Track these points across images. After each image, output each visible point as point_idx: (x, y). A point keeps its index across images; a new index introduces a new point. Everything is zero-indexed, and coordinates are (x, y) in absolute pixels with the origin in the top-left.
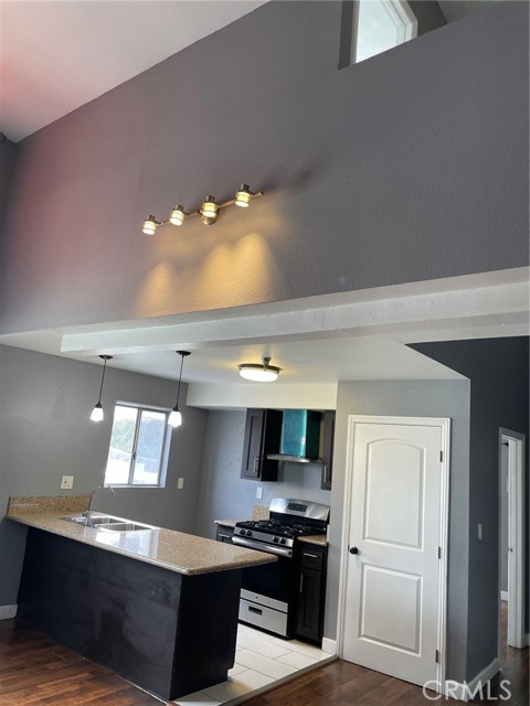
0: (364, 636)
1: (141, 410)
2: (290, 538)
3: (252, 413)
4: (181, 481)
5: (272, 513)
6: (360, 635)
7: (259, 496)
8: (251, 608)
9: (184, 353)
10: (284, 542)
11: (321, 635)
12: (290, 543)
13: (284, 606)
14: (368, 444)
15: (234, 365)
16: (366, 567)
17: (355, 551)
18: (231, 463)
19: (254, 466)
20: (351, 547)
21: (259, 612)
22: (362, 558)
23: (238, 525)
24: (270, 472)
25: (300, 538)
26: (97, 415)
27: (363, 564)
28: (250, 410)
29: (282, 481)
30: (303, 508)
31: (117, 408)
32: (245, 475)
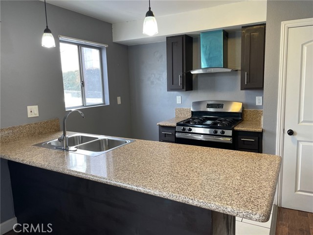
0: (300, 191)
1: (80, 46)
3: (172, 41)
4: (119, 99)
5: (193, 112)
6: (296, 191)
7: (179, 101)
10: (222, 132)
12: (229, 133)
14: (303, 45)
16: (301, 144)
17: (291, 133)
18: (152, 83)
19: (179, 80)
22: (299, 137)
23: (178, 124)
24: (189, 84)
25: (236, 128)
27: (298, 142)
28: (170, 39)
29: (197, 89)
30: (219, 106)
32: (171, 89)
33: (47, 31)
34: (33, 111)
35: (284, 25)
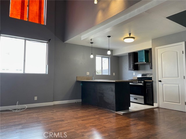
0: (165, 101)
1: (102, 57)
2: (143, 81)
3: (130, 54)
4: (114, 74)
5: (138, 78)
6: (163, 101)
7: (134, 75)
8: (134, 99)
9: (109, 37)
10: (141, 82)
11: (153, 103)
13: (143, 97)
14: (161, 54)
15: (122, 39)
16: (164, 85)
17: (160, 81)
18: (126, 68)
19: (132, 67)
20: (159, 80)
21: (137, 99)
22: (162, 83)
24: (136, 68)
25: (145, 81)
26: (92, 56)
27: (163, 84)
28: (129, 53)
29: (140, 70)
30: (146, 75)
31: (96, 57)
32: (130, 70)
33: (92, 54)
34: (88, 73)
35: (156, 48)
